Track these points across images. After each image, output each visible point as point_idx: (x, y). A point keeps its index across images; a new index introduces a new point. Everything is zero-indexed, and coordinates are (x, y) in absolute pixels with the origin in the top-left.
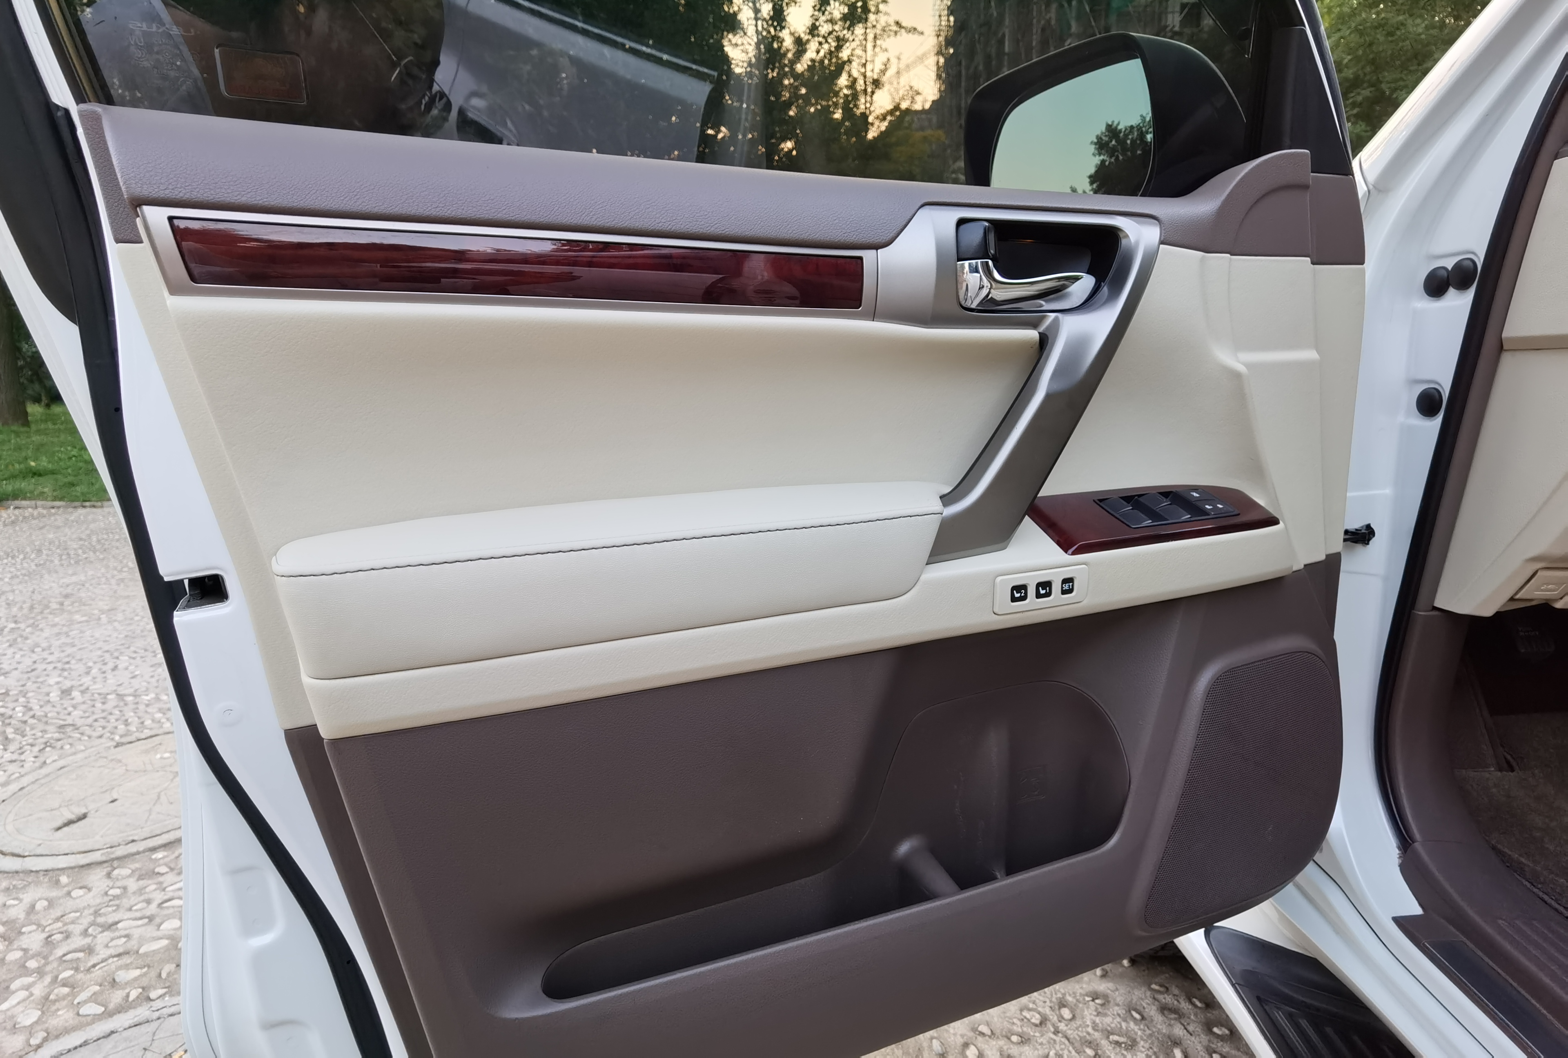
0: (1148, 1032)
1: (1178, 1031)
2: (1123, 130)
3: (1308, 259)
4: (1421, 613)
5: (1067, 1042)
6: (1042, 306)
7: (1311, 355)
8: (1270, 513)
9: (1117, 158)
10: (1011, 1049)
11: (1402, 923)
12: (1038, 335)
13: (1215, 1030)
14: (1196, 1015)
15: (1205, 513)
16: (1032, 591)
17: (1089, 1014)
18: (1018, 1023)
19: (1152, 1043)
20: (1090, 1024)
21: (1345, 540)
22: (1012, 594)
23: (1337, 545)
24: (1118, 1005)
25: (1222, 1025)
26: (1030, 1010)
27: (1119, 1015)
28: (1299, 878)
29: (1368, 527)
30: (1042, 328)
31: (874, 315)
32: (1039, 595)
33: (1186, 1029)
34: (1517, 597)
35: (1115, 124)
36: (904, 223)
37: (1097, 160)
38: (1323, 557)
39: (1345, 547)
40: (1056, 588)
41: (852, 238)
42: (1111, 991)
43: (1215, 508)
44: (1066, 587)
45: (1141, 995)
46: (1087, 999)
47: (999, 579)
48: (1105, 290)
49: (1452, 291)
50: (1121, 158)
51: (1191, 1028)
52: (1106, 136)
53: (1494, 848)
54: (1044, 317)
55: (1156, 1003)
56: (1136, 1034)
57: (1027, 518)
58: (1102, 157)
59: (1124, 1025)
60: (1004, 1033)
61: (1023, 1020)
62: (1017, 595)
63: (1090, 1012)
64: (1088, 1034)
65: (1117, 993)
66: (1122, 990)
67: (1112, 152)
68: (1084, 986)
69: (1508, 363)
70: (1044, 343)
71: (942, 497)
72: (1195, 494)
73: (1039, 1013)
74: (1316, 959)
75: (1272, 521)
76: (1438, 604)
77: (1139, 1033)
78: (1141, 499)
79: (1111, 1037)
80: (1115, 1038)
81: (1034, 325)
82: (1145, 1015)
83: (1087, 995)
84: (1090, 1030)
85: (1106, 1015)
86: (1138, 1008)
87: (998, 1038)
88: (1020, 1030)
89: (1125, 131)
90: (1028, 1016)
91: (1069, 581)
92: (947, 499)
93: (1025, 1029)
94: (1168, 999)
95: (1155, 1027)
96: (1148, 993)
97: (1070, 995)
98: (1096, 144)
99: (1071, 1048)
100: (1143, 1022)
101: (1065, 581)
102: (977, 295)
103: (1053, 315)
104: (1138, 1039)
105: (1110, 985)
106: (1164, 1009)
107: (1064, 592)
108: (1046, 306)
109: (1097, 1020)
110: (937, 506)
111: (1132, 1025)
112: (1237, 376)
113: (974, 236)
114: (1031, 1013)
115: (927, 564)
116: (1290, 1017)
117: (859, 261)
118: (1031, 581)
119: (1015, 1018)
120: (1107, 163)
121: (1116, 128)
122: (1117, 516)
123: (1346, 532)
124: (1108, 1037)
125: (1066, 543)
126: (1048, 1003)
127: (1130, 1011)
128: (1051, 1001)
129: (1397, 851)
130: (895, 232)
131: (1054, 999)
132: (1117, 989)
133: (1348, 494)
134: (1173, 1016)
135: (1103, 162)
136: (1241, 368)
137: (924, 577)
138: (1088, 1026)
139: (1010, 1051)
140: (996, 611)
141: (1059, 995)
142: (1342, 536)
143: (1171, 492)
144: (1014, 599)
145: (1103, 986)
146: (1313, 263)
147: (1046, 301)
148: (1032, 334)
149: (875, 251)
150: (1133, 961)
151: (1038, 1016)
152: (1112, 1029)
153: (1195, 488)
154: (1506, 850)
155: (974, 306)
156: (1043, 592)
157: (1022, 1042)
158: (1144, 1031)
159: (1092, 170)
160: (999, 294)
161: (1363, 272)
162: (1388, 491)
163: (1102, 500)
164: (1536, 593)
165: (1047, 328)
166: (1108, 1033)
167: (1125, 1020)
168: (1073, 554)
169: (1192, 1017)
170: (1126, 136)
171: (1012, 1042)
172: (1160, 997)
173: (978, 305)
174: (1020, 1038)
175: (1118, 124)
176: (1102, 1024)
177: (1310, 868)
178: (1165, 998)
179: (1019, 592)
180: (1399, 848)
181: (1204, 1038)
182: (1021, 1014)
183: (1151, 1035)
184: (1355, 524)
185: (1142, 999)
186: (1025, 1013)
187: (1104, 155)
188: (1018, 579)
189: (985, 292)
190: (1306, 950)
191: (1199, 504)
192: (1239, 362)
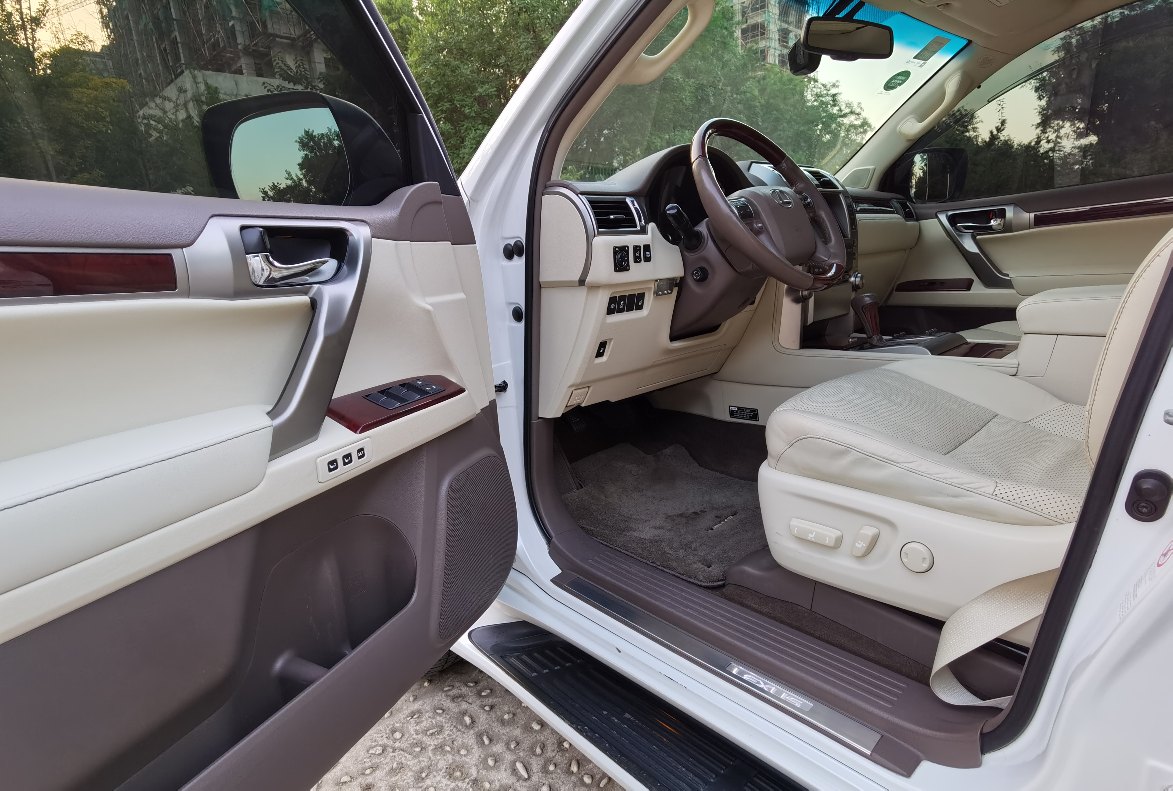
0: (448, 717)
1: (464, 706)
2: (317, 136)
3: (450, 242)
4: (534, 422)
5: (402, 752)
6: (307, 280)
7: (461, 296)
8: (460, 386)
9: (316, 154)
10: (367, 779)
11: (555, 581)
12: (309, 299)
13: (483, 694)
14: (471, 692)
15: (427, 392)
16: (340, 462)
17: (412, 728)
18: (368, 760)
19: (452, 722)
20: (414, 733)
21: (496, 391)
22: (329, 467)
23: (493, 395)
24: (428, 712)
25: (486, 689)
26: (373, 747)
27: (430, 717)
28: (508, 581)
29: (505, 382)
30: (311, 294)
31: (188, 294)
32: (345, 464)
33: (468, 703)
34: (568, 405)
35: (311, 131)
36: (200, 229)
37: (302, 154)
38: (488, 404)
39: (496, 395)
40: (355, 456)
41: (160, 241)
42: (422, 705)
43: (432, 388)
44: (360, 454)
45: (441, 699)
46: (408, 719)
47: (319, 459)
48: (345, 268)
49: (516, 257)
50: (318, 154)
51: (470, 701)
52: (306, 138)
53: (582, 527)
54: (311, 287)
55: (449, 697)
56: (442, 722)
57: (327, 419)
58: (305, 152)
59: (434, 721)
60: (360, 773)
61: (370, 756)
62: (332, 467)
63: (412, 725)
64: (414, 739)
65: (425, 705)
66: (428, 701)
67: (312, 149)
68: (405, 712)
69: (544, 293)
70: (314, 305)
71: (268, 413)
72: (419, 382)
73: (380, 745)
74: (524, 621)
75: (461, 391)
76: (540, 416)
77: (444, 720)
78: (389, 391)
79: (428, 733)
80: (431, 731)
81: (306, 293)
82: (444, 708)
83: (408, 717)
84: (415, 736)
85: (422, 722)
86: (440, 706)
87: (356, 778)
88: (370, 764)
89: (318, 137)
90: (373, 752)
91: (361, 450)
92: (272, 414)
93: (373, 761)
94: (455, 692)
95: (451, 712)
96: (443, 695)
97: (397, 723)
98: (299, 142)
99: (406, 754)
100: (444, 713)
101: (359, 451)
102: (262, 276)
103: (316, 286)
104: (444, 724)
105: (421, 702)
106: (454, 699)
107: (360, 458)
108: (311, 280)
109: (418, 728)
110: (267, 421)
111: (438, 718)
112: (428, 312)
113: (254, 236)
114: (375, 749)
115: (269, 461)
116: (518, 658)
117: (169, 256)
118: (339, 456)
119: (365, 758)
120: (309, 157)
121: (312, 134)
122: (379, 404)
123: (496, 387)
124: (426, 734)
125: (354, 427)
126: (385, 736)
127: (435, 711)
128: (386, 734)
129: (547, 546)
130: (194, 236)
131: (388, 731)
132: (425, 703)
133: (493, 366)
134: (460, 699)
135: (306, 155)
136: (429, 307)
137: (269, 471)
138: (413, 734)
139: (367, 782)
140: (320, 480)
141: (391, 727)
142: (494, 389)
143: (406, 383)
144: (330, 470)
145: (416, 706)
146: (452, 244)
147: (309, 276)
148: (305, 299)
149: (180, 250)
150: (430, 681)
151: (380, 748)
152: (427, 728)
153: (418, 379)
154: (586, 526)
155: (261, 283)
156: (347, 461)
157: (373, 770)
158: (446, 717)
159: (300, 161)
160: (276, 275)
161: (476, 247)
162: (509, 362)
163: (368, 396)
164: (574, 402)
165: (314, 294)
166: (425, 732)
167: (434, 718)
168: (360, 433)
169: (470, 694)
170: (320, 140)
171: (367, 775)
172: (451, 693)
173: (265, 281)
174: (371, 769)
175: (313, 131)
176: (421, 728)
177: (512, 573)
178: (453, 692)
179: (333, 465)
180: (547, 544)
181: (478, 702)
182: (369, 753)
183: (450, 718)
184: (498, 382)
185: (441, 700)
186: (371, 751)
187: (307, 151)
188: (330, 457)
189: (266, 274)
190: (519, 618)
191: (423, 388)
192: (427, 303)
